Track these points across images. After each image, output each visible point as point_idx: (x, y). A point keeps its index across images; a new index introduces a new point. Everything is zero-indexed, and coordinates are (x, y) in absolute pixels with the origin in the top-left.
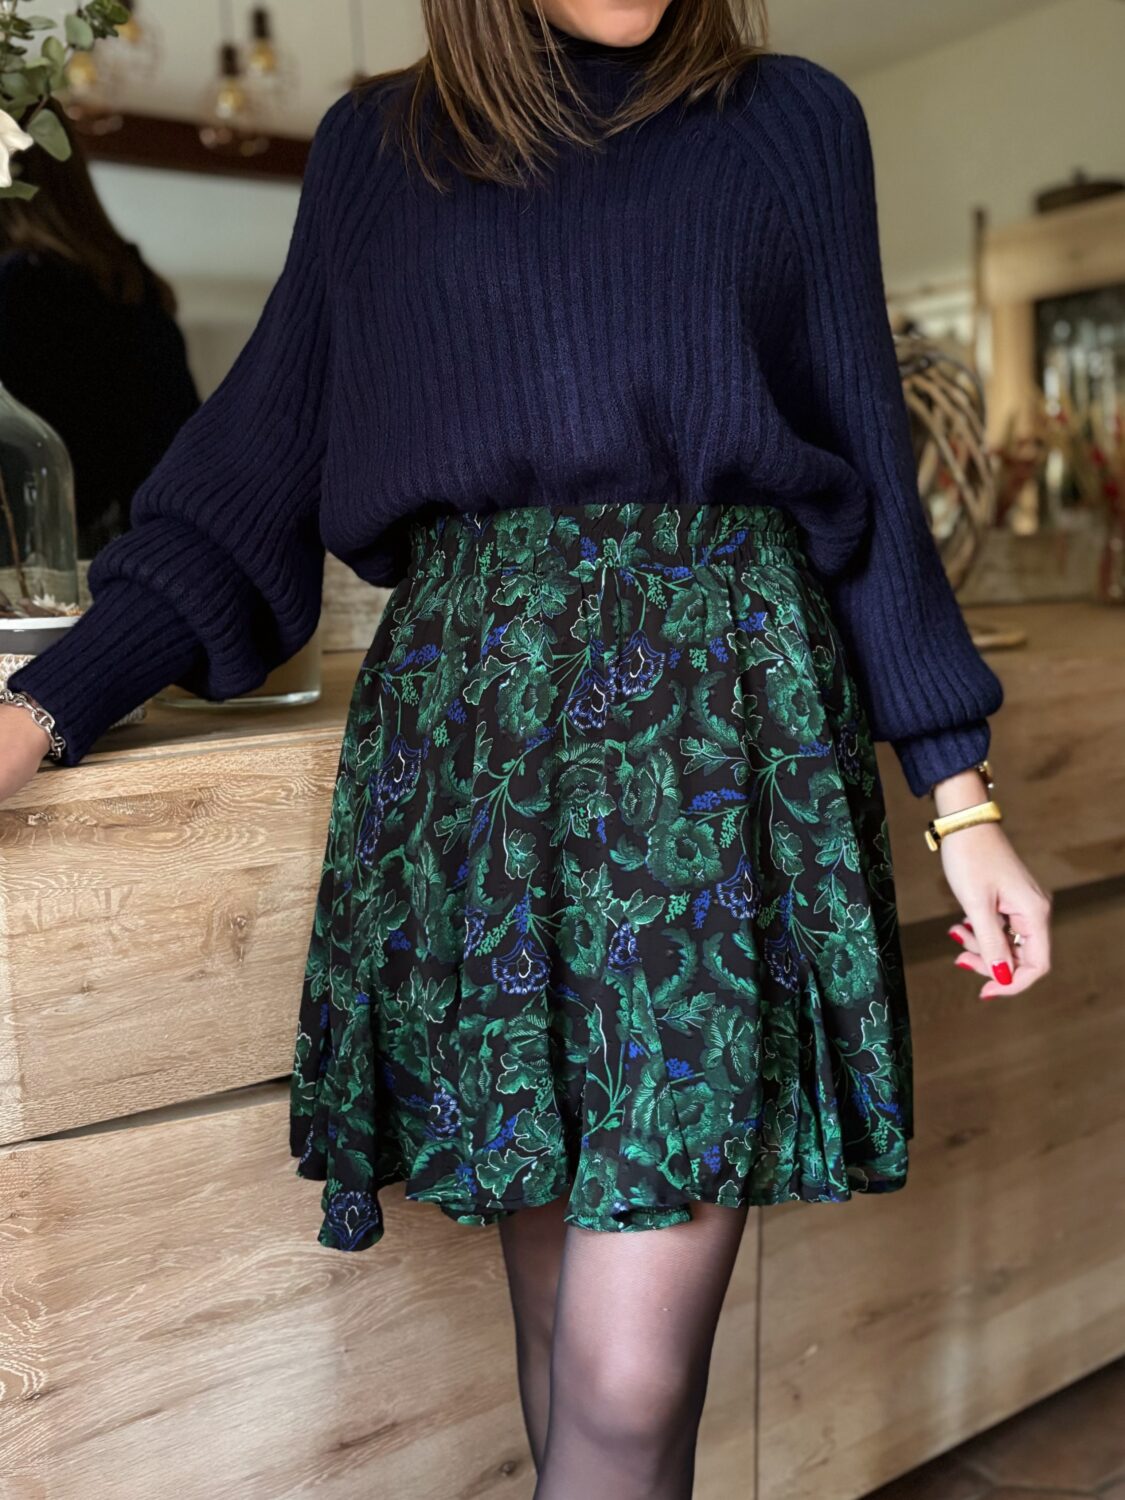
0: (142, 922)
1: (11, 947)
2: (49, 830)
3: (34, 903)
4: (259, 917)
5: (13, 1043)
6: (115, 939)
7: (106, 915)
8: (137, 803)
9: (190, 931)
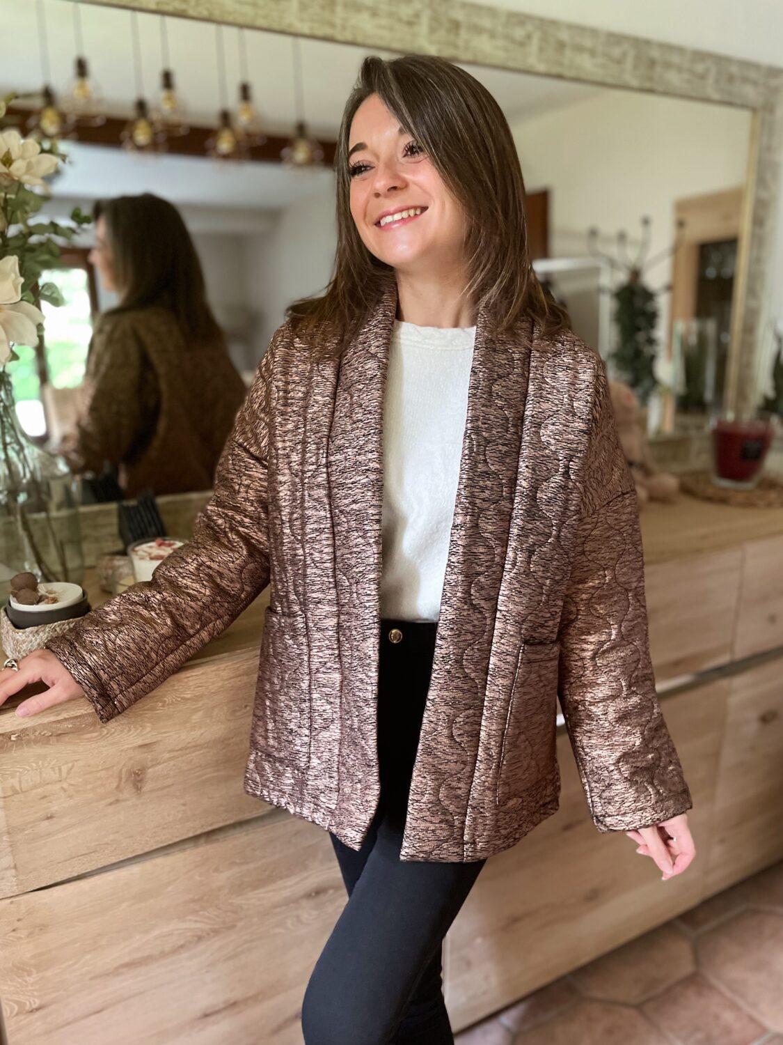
0: (80, 780)
1: (5, 802)
2: (23, 742)
3: (17, 779)
4: (149, 769)
5: (9, 849)
6: (65, 790)
7: (59, 779)
8: (75, 720)
9: (109, 781)
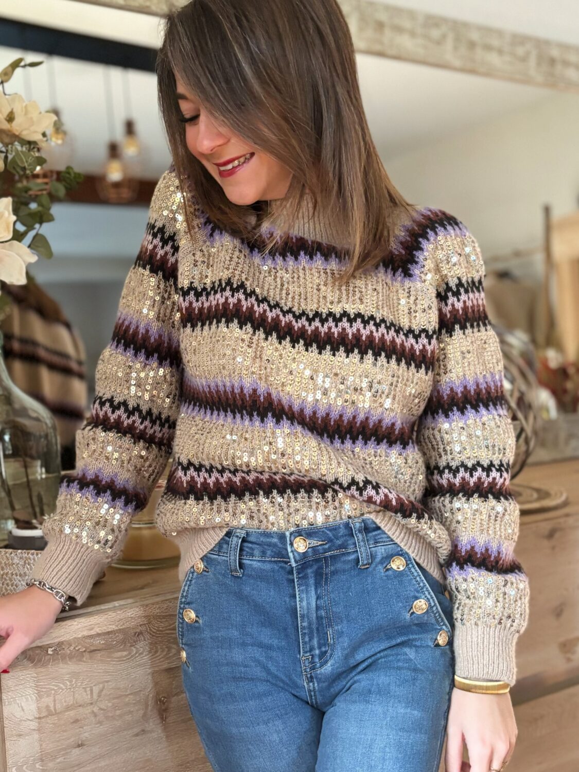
1: (39, 724)
2: (59, 656)
3: (52, 698)
4: (174, 696)
6: (95, 716)
7: (90, 702)
8: (106, 637)
9: (136, 708)
